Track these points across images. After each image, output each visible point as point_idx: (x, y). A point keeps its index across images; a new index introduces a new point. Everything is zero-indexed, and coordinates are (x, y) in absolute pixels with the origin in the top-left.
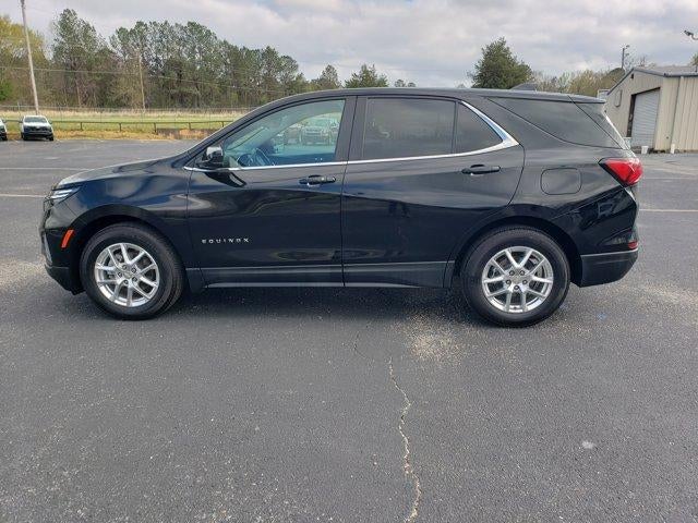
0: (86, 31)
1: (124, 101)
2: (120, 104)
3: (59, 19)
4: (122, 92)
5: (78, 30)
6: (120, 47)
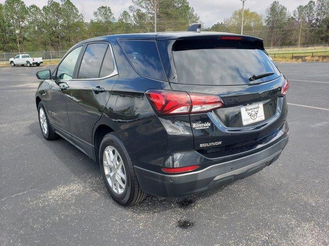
0: (282, 10)
1: (293, 42)
2: (291, 44)
3: (271, 6)
4: (293, 38)
5: (278, 10)
6: (297, 15)
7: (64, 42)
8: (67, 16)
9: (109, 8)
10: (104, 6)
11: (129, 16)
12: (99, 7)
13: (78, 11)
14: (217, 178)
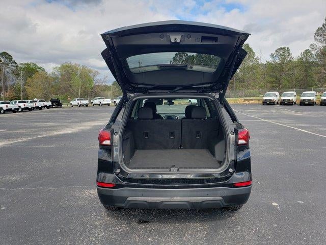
7: (238, 84)
9: (288, 48)
10: (283, 47)
11: (312, 54)
12: (277, 49)
13: (254, 55)
14: (129, 199)
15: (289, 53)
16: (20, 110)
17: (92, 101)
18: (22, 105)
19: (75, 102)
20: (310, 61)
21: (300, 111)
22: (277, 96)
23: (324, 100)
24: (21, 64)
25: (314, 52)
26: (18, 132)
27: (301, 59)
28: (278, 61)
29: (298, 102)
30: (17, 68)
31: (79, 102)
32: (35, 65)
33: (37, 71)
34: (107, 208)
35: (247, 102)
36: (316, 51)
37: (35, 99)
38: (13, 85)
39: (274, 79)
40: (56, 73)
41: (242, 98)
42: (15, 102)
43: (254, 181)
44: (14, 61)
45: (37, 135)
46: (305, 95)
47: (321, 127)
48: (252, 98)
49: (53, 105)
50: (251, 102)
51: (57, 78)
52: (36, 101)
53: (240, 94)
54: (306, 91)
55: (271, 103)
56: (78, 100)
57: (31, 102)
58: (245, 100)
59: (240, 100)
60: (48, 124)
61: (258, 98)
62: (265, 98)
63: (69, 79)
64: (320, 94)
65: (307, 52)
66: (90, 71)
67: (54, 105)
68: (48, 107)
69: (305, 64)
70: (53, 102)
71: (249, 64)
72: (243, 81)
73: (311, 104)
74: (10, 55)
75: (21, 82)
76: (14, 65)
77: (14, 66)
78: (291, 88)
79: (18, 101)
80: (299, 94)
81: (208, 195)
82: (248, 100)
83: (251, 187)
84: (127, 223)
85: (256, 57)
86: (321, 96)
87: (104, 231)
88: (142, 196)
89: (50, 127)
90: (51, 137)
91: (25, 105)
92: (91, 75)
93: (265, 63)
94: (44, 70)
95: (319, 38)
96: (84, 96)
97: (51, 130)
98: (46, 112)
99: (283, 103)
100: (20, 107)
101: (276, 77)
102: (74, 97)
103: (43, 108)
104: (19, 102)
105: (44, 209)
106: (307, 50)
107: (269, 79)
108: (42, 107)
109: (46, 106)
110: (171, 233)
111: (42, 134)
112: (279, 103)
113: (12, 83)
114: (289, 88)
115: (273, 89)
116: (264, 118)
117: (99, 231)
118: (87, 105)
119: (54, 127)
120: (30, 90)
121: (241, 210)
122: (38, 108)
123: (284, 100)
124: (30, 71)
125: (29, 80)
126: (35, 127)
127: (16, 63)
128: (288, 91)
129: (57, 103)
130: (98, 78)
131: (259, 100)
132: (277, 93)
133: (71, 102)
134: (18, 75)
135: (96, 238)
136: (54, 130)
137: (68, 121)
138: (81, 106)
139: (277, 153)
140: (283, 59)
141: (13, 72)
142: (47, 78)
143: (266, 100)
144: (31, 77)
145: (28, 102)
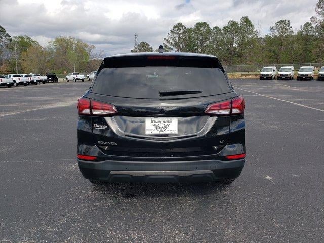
7: (236, 58)
8: (243, 34)
9: (288, 21)
10: (283, 20)
11: (312, 27)
12: (276, 22)
13: (253, 28)
14: (112, 172)
15: (289, 26)
16: (15, 84)
17: (88, 76)
18: (17, 80)
19: (71, 77)
20: (310, 34)
21: (297, 87)
22: (274, 71)
23: (322, 75)
24: (14, 37)
25: (314, 26)
26: (11, 105)
27: (301, 33)
28: (277, 34)
29: (296, 77)
30: (11, 42)
31: (75, 76)
32: (29, 38)
33: (31, 45)
34: (92, 182)
35: (244, 77)
36: (317, 24)
37: (31, 74)
38: (8, 59)
39: (272, 54)
40: (52, 47)
41: (239, 73)
42: (10, 77)
43: (248, 154)
44: (8, 34)
45: (30, 108)
46: (303, 70)
47: (318, 102)
48: (249, 73)
49: (48, 80)
50: (248, 77)
51: (52, 52)
52: (31, 76)
53: (238, 69)
54: (304, 65)
55: (268, 78)
56: (74, 74)
57: (26, 76)
58: (242, 75)
59: (238, 75)
60: (42, 98)
61: (256, 73)
62: (262, 73)
63: (65, 53)
64: (317, 69)
65: (307, 25)
66: (86, 45)
67: (50, 80)
68: (44, 82)
69: (304, 38)
70: (48, 76)
71: (247, 38)
72: (241, 56)
73: (308, 78)
74: (2, 28)
75: (16, 57)
76: (7, 38)
77: (8, 40)
78: (289, 63)
79: (12, 75)
80: (297, 69)
81: (197, 169)
82: (246, 75)
83: (244, 161)
84: (113, 197)
85: (255, 30)
86: (319, 70)
87: (88, 206)
88: (126, 169)
89: (44, 101)
90: (44, 111)
91: (19, 80)
92: (87, 49)
93: (263, 36)
94: (38, 44)
95: (320, 10)
96: (80, 70)
97: (44, 104)
98: (41, 87)
99: (280, 78)
100: (14, 81)
101: (274, 52)
102: (70, 71)
103: (38, 83)
104: (14, 77)
105: (28, 182)
106: (307, 23)
107: (267, 53)
108: (38, 81)
109: (41, 81)
110: (158, 208)
111: (35, 108)
112: (277, 78)
113: (6, 57)
114: (287, 63)
115: (271, 64)
116: (260, 93)
117: (82, 205)
118: (83, 80)
119: (47, 100)
120: (25, 64)
121: (234, 184)
122: (33, 83)
123: (282, 75)
124: (25, 45)
125: (24, 53)
126: (28, 101)
127: (9, 36)
128: (286, 66)
129: (53, 78)
130: (94, 52)
131: (256, 75)
132: (275, 68)
133: (67, 77)
134: (12, 48)
135: (79, 213)
136: (47, 104)
137: (62, 95)
138: (76, 80)
139: (272, 127)
140: (283, 32)
141: (7, 46)
142: (42, 52)
143: (263, 75)
144: (25, 50)
145: (22, 76)
